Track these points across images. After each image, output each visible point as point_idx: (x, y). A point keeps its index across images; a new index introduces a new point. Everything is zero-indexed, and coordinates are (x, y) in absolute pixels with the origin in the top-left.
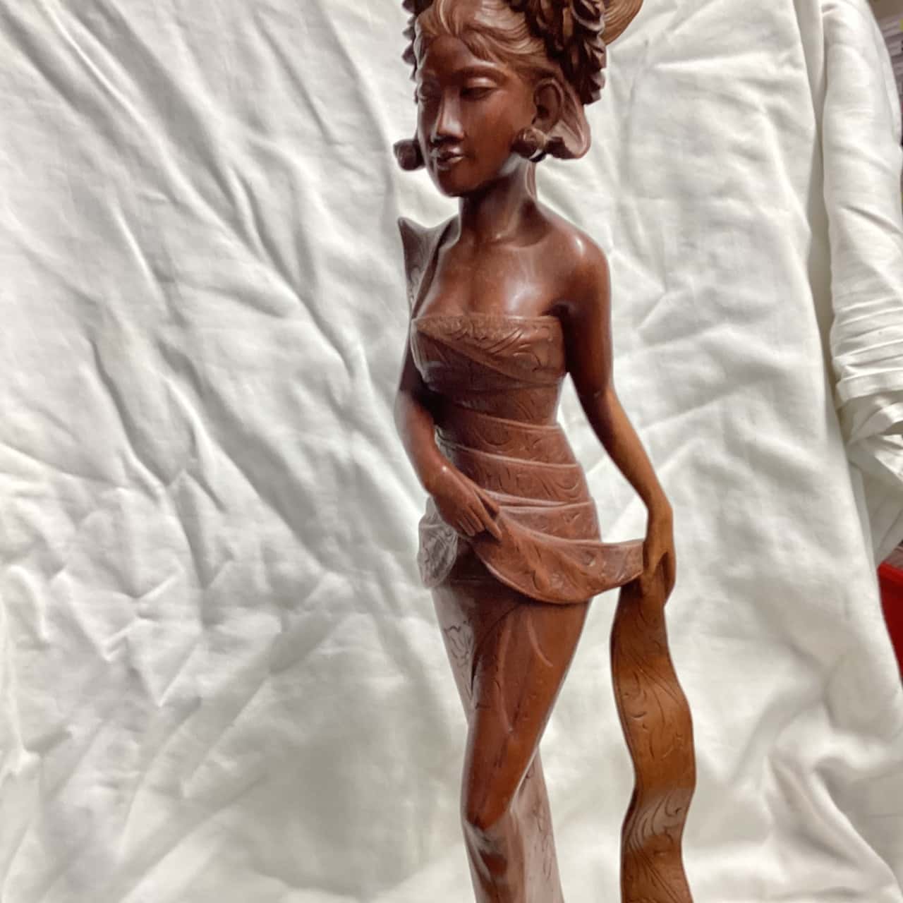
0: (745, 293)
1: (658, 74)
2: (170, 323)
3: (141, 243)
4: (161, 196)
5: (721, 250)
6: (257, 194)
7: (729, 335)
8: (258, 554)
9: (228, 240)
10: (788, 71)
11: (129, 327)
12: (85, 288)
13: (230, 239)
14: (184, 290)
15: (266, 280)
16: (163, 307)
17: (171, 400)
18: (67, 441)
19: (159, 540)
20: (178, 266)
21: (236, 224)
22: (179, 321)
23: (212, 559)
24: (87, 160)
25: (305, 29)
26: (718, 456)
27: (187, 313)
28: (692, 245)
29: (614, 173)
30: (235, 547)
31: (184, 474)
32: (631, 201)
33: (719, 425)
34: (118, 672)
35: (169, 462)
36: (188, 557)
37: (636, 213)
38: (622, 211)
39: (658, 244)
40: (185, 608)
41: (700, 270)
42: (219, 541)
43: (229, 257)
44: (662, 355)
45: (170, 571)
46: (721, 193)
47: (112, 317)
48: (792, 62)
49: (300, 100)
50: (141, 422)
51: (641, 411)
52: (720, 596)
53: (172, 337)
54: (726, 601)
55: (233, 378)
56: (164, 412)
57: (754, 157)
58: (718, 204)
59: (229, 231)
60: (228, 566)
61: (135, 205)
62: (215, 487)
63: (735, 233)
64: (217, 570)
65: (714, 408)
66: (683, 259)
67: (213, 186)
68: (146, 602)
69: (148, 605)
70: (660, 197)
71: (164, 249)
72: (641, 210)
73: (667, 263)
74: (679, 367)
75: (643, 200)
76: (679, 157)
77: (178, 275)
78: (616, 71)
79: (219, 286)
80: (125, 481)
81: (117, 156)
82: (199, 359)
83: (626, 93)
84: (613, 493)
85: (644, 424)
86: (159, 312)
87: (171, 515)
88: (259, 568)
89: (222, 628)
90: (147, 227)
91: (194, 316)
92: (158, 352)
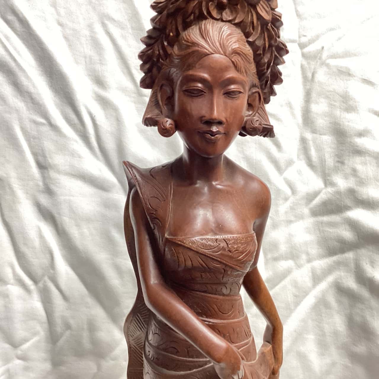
0: (372, 192)
1: (328, 65)
2: (43, 192)
3: (31, 147)
4: (43, 121)
5: (359, 167)
6: (98, 122)
7: (360, 215)
8: (85, 327)
11: (20, 194)
13: (81, 146)
14: (53, 174)
15: (101, 170)
16: (41, 184)
17: (41, 237)
19: (30, 316)
20: (50, 161)
21: (85, 138)
22: (49, 191)
23: (59, 329)
25: (130, 31)
26: (351, 283)
27: (53, 187)
28: (342, 163)
29: (300, 120)
30: (72, 322)
31: (46, 278)
32: (309, 136)
33: (352, 265)
35: (38, 271)
36: (46, 326)
37: (311, 143)
38: (303, 141)
39: (322, 161)
40: (43, 355)
41: (346, 177)
42: (63, 318)
43: (80, 157)
44: (322, 223)
45: (35, 334)
46: (361, 134)
47: (11, 188)
49: (125, 71)
50: (23, 249)
51: (308, 254)
52: (347, 361)
53: (44, 200)
54: (350, 365)
55: (78, 225)
56: (37, 243)
58: (358, 140)
60: (68, 333)
61: (28, 125)
62: (63, 287)
63: (368, 158)
64: (62, 335)
65: (350, 255)
66: (336, 170)
67: (73, 116)
68: (21, 351)
69: (22, 353)
70: (325, 134)
71: (43, 150)
72: (314, 141)
73: (327, 172)
74: (331, 231)
75: (315, 135)
76: (338, 113)
77: (50, 165)
78: (305, 63)
79: (73, 173)
80: (12, 281)
81: (19, 97)
82: (59, 214)
83: (310, 75)
84: (289, 300)
85: (309, 261)
86: (38, 185)
87: (37, 301)
88: (85, 334)
89: (63, 368)
90: (34, 138)
91: (57, 189)
92: (36, 208)
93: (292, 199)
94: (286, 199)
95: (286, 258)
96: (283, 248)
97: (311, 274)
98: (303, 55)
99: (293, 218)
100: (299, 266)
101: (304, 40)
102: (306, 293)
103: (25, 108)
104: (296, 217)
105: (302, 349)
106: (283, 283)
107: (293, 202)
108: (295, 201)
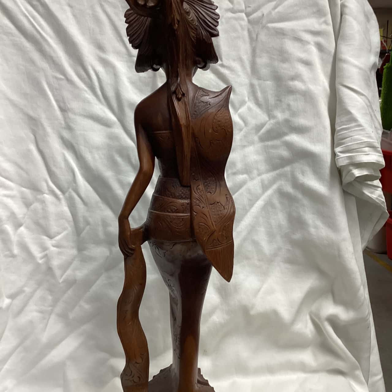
0: (302, 121)
1: (268, 28)
2: (65, 128)
3: (54, 96)
4: (62, 77)
5: (292, 103)
6: (101, 77)
7: (294, 138)
8: (100, 223)
9: (89, 96)
10: (324, 27)
11: (49, 130)
12: (31, 113)
13: (89, 95)
14: (71, 115)
15: (104, 112)
16: (63, 122)
17: (66, 160)
18: (24, 175)
19: (60, 216)
20: (68, 106)
21: (92, 88)
22: (69, 128)
23: (82, 225)
24: (32, 62)
25: (121, 9)
26: (289, 189)
27: (71, 125)
28: (280, 101)
29: (249, 70)
30: (90, 220)
31: (70, 190)
32: (256, 82)
33: (290, 176)
34: (44, 268)
35: (65, 185)
36: (72, 223)
37: (257, 87)
38: (252, 86)
39: (266, 100)
40: (71, 244)
41: (283, 111)
42: (84, 217)
43: (89, 102)
44: (267, 146)
45: (65, 229)
46: (293, 78)
47: (42, 125)
48: (326, 22)
49: (119, 39)
50: (54, 169)
51: (258, 169)
52: (289, 247)
53: (66, 134)
54: (291, 249)
55: (91, 152)
56: (63, 165)
57: (307, 63)
58: (291, 83)
59: (89, 91)
60: (88, 228)
61: (52, 80)
62: (83, 195)
63: (298, 96)
64: (84, 229)
65: (288, 169)
66: (276, 106)
67: (83, 73)
68: (55, 241)
69: (56, 242)
70: (267, 80)
71: (63, 98)
72: (260, 86)
73: (270, 108)
74: (274, 151)
75: (260, 81)
76: (276, 63)
77: (69, 109)
78: (250, 27)
79: (85, 114)
80: (47, 191)
81: (44, 60)
82: (77, 144)
83: (254, 36)
84: (245, 203)
85: (259, 175)
86: (61, 124)
87: (66, 206)
88: (100, 229)
89: (85, 252)
90: (56, 89)
91: (75, 126)
92: (60, 140)
93: (245, 129)
94: (241, 130)
95: (243, 173)
96: (239, 166)
97: (260, 184)
98: (249, 21)
99: (246, 144)
100: (252, 179)
101: (249, 10)
102: (257, 199)
103: (49, 68)
104: (248, 142)
105: (256, 238)
106: (240, 191)
107: (246, 132)
108: (247, 131)
